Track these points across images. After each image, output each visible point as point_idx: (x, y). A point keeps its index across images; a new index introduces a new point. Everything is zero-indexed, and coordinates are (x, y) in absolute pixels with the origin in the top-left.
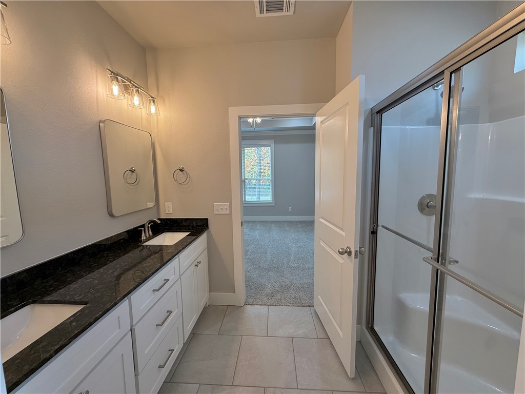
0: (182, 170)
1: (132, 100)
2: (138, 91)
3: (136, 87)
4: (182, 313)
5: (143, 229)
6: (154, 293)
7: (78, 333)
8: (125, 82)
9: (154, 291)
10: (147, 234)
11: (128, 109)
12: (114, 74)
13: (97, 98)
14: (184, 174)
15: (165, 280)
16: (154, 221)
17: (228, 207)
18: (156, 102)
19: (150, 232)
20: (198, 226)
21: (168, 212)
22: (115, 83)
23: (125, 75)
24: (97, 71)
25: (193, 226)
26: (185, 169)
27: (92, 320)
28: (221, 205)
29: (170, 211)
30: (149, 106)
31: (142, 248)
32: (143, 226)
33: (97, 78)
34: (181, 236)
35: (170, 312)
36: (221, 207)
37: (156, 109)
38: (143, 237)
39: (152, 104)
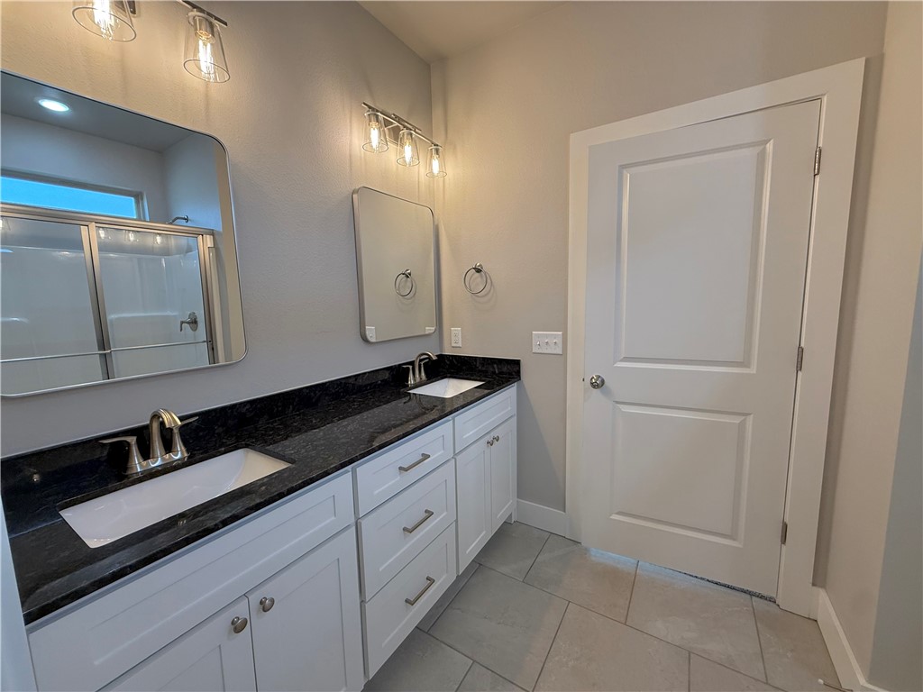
0: (478, 271)
1: (402, 152)
2: (411, 134)
3: (407, 128)
4: (457, 521)
5: (411, 367)
6: (400, 473)
7: (261, 503)
8: (392, 123)
9: (401, 468)
10: (417, 376)
11: (397, 169)
12: (373, 109)
13: (350, 156)
14: (481, 277)
15: (423, 454)
16: (430, 357)
17: (559, 341)
18: (440, 154)
19: (423, 374)
20: (501, 373)
21: (455, 345)
22: (374, 124)
23: (390, 111)
24: (351, 112)
25: (494, 373)
26: (484, 269)
27: (285, 489)
28: (547, 336)
29: (458, 342)
30: (431, 160)
31: (407, 399)
32: (412, 363)
33: (351, 122)
34: (468, 385)
35: (429, 514)
36: (545, 341)
37: (440, 166)
38: (411, 381)
39: (435, 156)
